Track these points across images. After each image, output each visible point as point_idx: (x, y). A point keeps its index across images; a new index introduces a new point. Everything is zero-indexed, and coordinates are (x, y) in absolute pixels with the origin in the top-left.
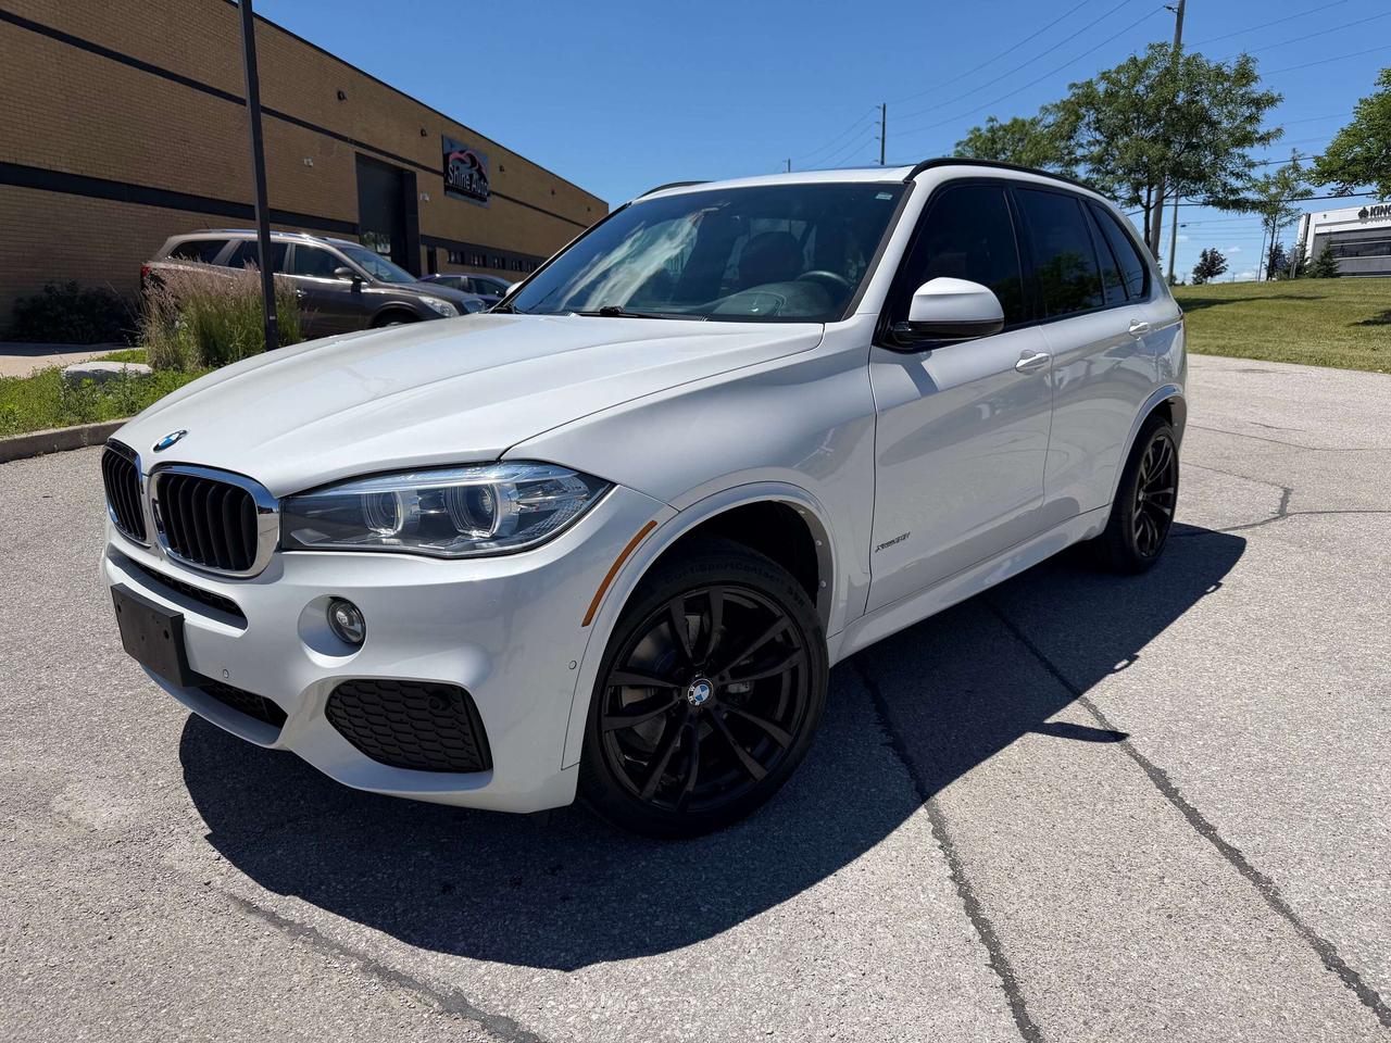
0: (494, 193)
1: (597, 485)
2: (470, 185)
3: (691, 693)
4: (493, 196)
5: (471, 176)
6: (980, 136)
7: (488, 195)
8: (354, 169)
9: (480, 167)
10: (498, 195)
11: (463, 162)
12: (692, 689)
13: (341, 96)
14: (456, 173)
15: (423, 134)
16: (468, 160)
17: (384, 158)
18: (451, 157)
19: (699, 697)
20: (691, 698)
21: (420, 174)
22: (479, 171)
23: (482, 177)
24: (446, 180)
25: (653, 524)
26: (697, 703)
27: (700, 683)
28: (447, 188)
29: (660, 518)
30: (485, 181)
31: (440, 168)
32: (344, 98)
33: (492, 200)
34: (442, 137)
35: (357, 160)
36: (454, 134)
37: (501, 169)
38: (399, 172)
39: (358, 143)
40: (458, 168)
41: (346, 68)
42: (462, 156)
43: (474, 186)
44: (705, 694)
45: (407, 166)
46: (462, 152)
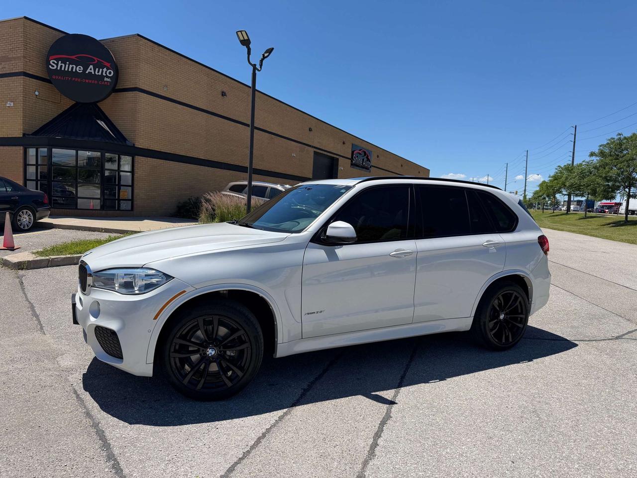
0: (372, 166)
1: (168, 277)
2: (363, 163)
3: (208, 351)
4: (372, 168)
5: (363, 160)
6: (614, 141)
7: (370, 167)
8: (313, 157)
9: (368, 156)
10: (374, 167)
11: (360, 154)
12: (208, 350)
13: (310, 130)
14: (356, 158)
15: (344, 143)
16: (363, 154)
17: (326, 153)
18: (355, 152)
19: (211, 353)
20: (208, 353)
21: (341, 159)
22: (367, 157)
23: (368, 160)
24: (352, 161)
25: (184, 291)
26: (210, 355)
27: (211, 348)
28: (352, 164)
29: (187, 290)
30: (370, 161)
31: (350, 157)
32: (312, 130)
33: (372, 169)
34: (352, 144)
35: (314, 153)
36: (357, 143)
37: (378, 156)
38: (333, 158)
39: (315, 147)
40: (357, 157)
41: (314, 119)
42: (360, 152)
43: (364, 163)
44: (213, 353)
45: (335, 156)
46: (360, 150)
